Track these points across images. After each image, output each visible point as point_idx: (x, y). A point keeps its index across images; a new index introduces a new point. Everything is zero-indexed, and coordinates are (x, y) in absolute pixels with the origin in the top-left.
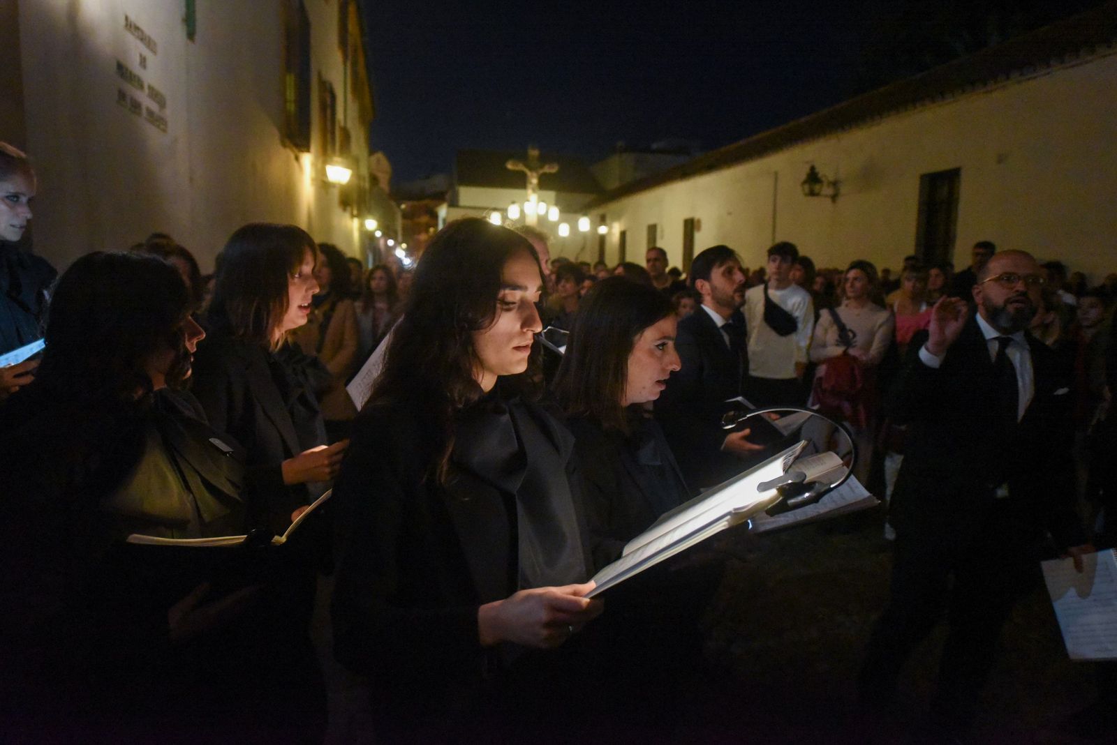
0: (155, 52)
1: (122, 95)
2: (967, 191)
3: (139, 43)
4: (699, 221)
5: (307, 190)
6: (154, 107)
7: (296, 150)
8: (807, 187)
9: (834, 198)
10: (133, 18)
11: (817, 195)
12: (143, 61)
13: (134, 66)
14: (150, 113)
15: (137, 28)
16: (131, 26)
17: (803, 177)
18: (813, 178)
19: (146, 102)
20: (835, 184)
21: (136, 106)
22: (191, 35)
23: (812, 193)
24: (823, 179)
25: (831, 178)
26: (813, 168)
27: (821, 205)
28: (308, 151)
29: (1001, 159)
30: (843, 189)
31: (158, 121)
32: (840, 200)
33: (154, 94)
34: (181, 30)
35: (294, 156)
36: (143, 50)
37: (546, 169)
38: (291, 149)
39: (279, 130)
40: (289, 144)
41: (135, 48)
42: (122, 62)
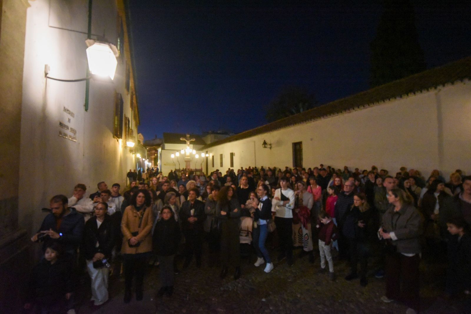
0: (73, 117)
1: (60, 133)
2: (304, 147)
3: (68, 115)
4: (234, 153)
5: (120, 149)
6: (72, 134)
7: (117, 139)
8: (263, 146)
9: (271, 148)
10: (67, 107)
11: (266, 147)
12: (69, 120)
13: (66, 123)
14: (70, 137)
15: (68, 110)
16: (66, 110)
17: (262, 143)
18: (265, 143)
19: (69, 133)
20: (270, 145)
21: (65, 135)
22: (86, 110)
23: (265, 147)
24: (268, 143)
25: (269, 143)
26: (265, 141)
27: (267, 150)
28: (122, 138)
29: (311, 140)
30: (273, 146)
31: (73, 139)
32: (272, 149)
33: (73, 130)
34: (83, 109)
35: (117, 140)
36: (69, 116)
37: (192, 140)
38: (116, 138)
39: (113, 133)
40: (116, 137)
41: (67, 117)
42: (61, 122)
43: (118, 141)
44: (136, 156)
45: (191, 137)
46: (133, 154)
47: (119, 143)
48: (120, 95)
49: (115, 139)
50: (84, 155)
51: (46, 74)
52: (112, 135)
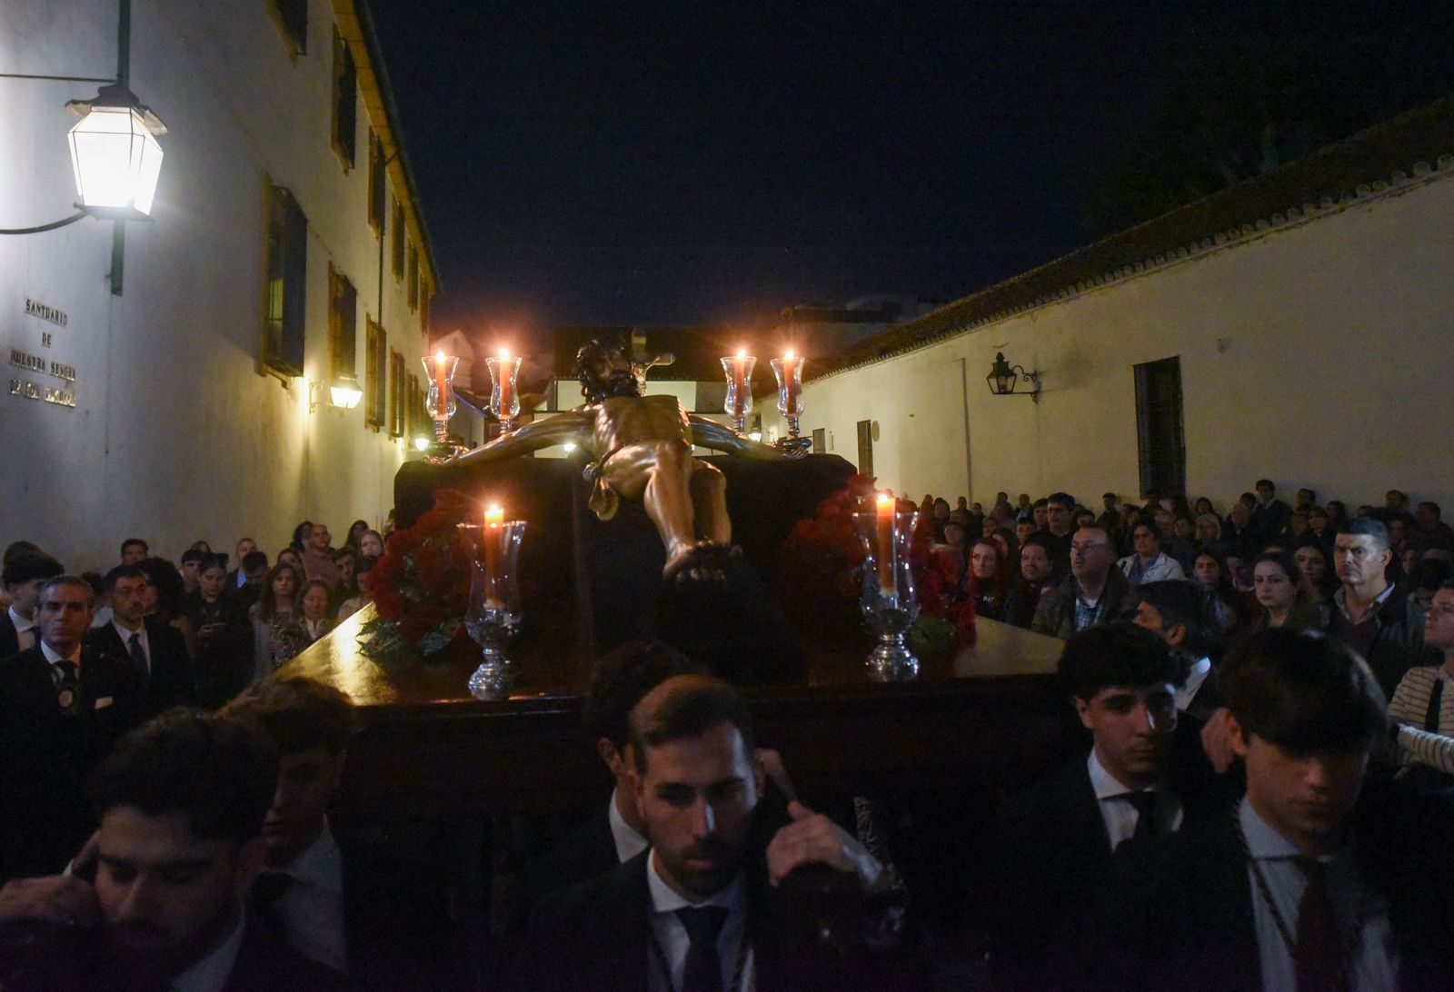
0: (63, 324)
1: (16, 384)
3: (42, 322)
4: (876, 423)
7: (284, 377)
8: (993, 381)
9: (1036, 394)
10: (36, 298)
11: (1011, 392)
12: (47, 339)
13: (35, 349)
15: (41, 308)
16: (32, 308)
17: (990, 369)
18: (1002, 370)
19: (49, 383)
20: (1035, 376)
22: (117, 290)
23: (1003, 391)
24: (1017, 371)
25: (1031, 371)
26: (1000, 357)
27: (1018, 407)
28: (304, 373)
29: (1222, 349)
30: (1046, 383)
32: (1044, 398)
33: (60, 370)
34: (103, 289)
35: (280, 382)
36: (48, 327)
37: (657, 362)
38: (274, 375)
39: (256, 357)
40: (272, 370)
41: (38, 326)
42: (18, 348)
43: (284, 384)
44: (411, 445)
45: (653, 349)
46: (394, 435)
47: (292, 394)
48: (284, 192)
49: (268, 375)
50: (107, 452)
52: (251, 363)
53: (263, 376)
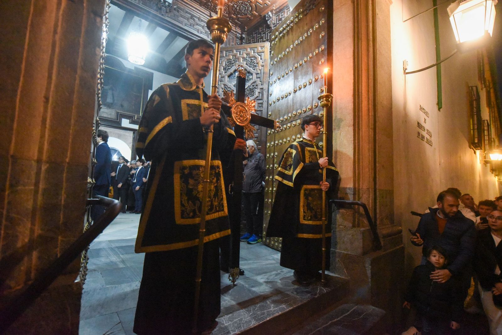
1: (419, 133)
3: (424, 114)
5: (478, 165)
6: (428, 137)
7: (475, 150)
10: (422, 105)
12: (425, 120)
13: (422, 123)
14: (427, 140)
15: (423, 109)
16: (422, 109)
19: (426, 136)
21: (423, 137)
22: (439, 109)
28: (481, 149)
31: (429, 143)
33: (429, 133)
34: (436, 108)
35: (473, 152)
36: (426, 118)
38: (473, 149)
39: (469, 142)
40: (472, 147)
41: (422, 116)
42: (419, 122)
43: (475, 153)
44: (499, 179)
46: (496, 175)
47: (476, 156)
48: (474, 88)
50: (440, 165)
51: (405, 70)
52: (467, 144)
53: (470, 148)
